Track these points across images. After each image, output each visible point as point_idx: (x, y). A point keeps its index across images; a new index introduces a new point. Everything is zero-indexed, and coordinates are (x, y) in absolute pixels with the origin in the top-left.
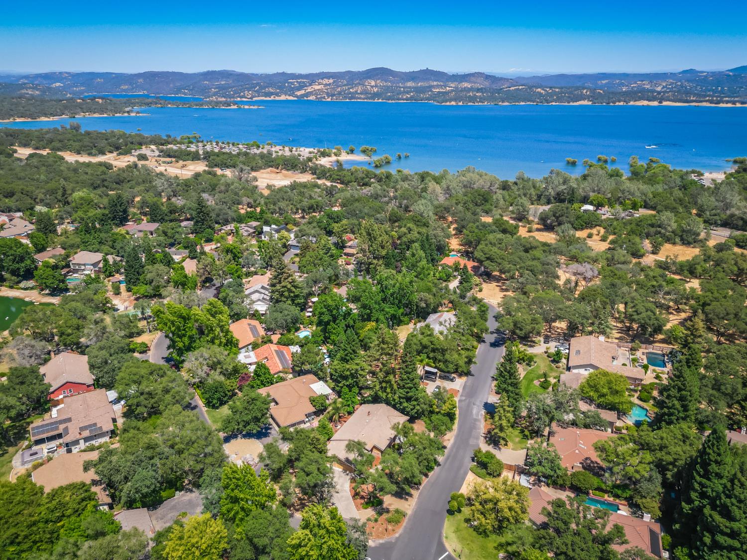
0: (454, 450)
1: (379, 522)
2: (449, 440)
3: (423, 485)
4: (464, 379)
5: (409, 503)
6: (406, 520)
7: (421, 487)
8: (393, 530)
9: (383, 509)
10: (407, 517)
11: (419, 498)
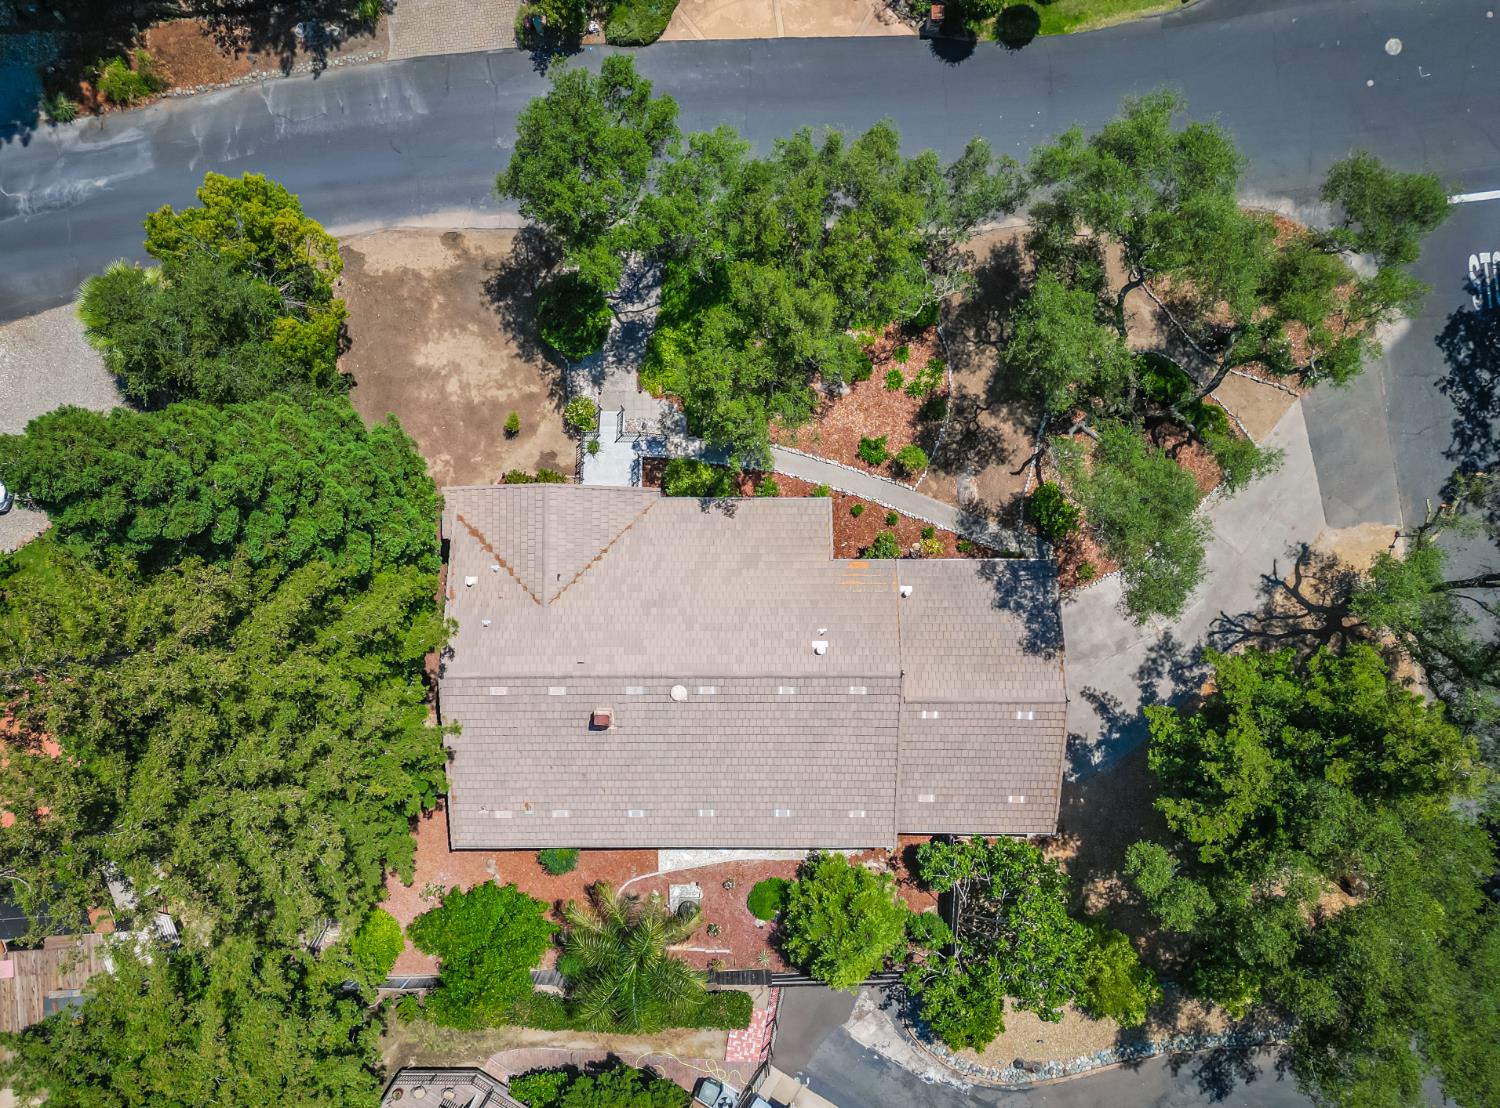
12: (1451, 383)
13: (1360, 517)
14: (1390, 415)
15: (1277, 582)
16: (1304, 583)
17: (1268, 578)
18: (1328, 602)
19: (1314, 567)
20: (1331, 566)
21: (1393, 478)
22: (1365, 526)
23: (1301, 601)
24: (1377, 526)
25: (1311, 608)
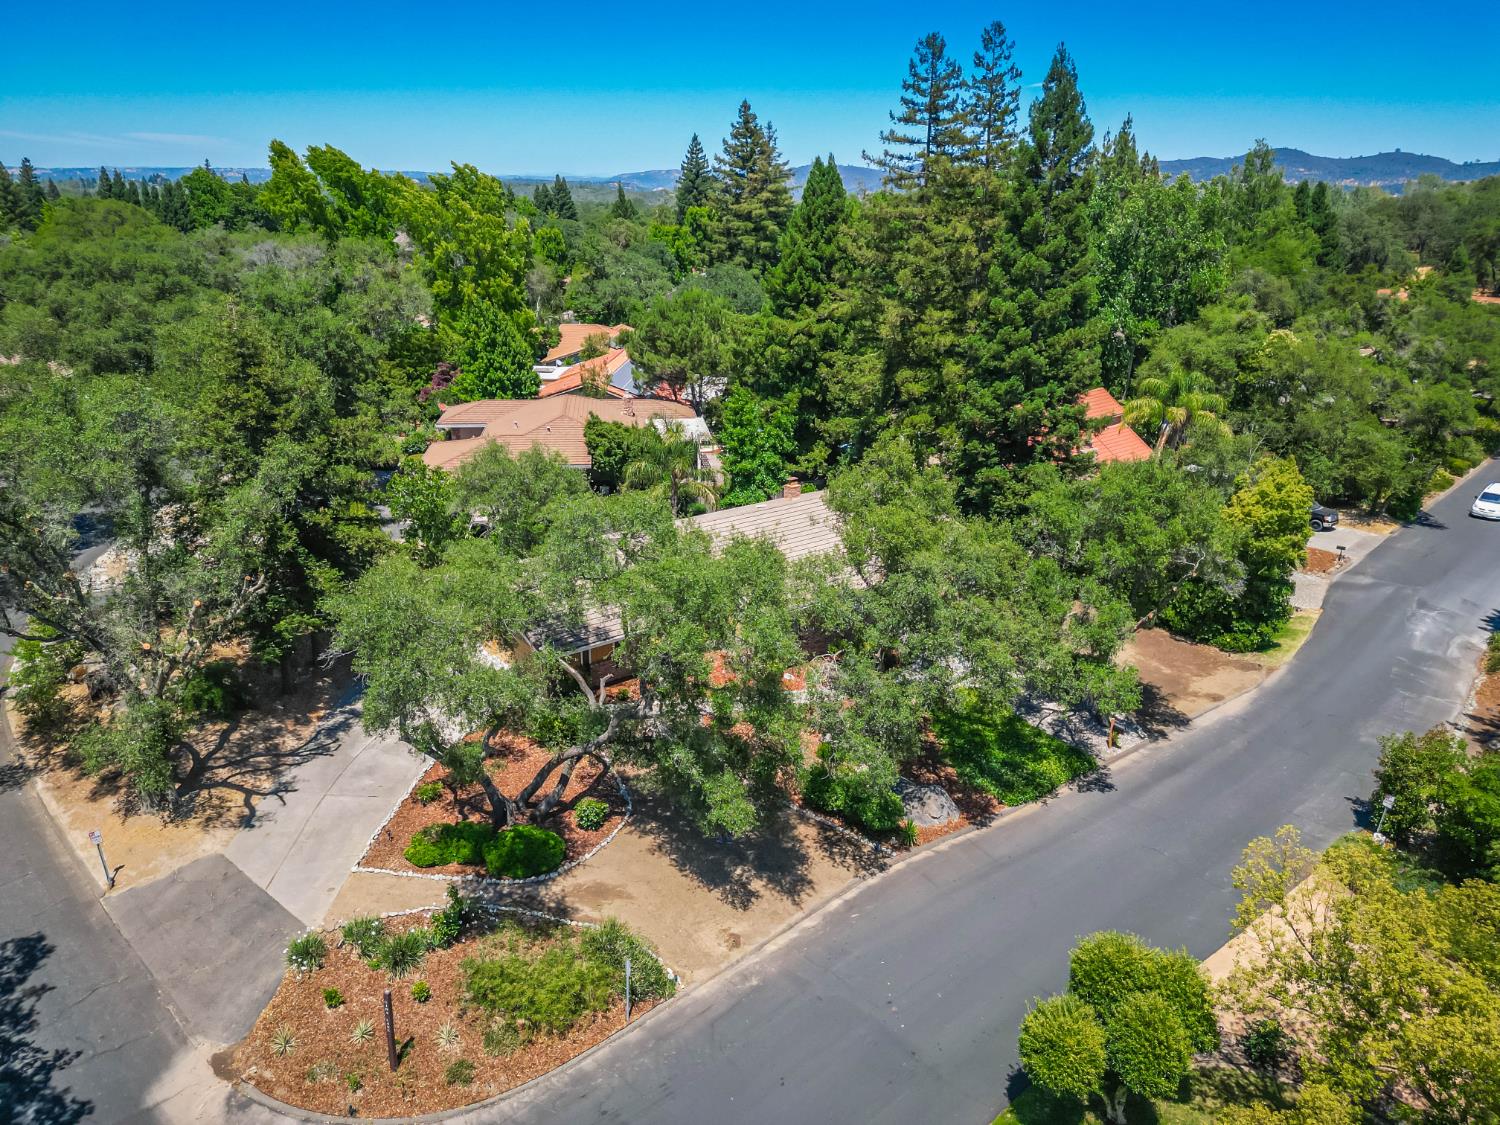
0: (1237, 744)
1: (415, 978)
2: (1216, 698)
3: (919, 855)
4: (1382, 531)
5: (740, 922)
6: (631, 1030)
7: (898, 863)
8: (460, 1073)
9: (531, 902)
10: (655, 1015)
11: (835, 920)
12: (46, 1069)
13: (173, 880)
14: (152, 988)
15: (275, 792)
16: (241, 802)
17: (287, 791)
18: (205, 793)
19: (232, 816)
20: (209, 819)
21: (126, 934)
22: (163, 874)
23: (240, 788)
24: (143, 882)
25: (225, 783)
